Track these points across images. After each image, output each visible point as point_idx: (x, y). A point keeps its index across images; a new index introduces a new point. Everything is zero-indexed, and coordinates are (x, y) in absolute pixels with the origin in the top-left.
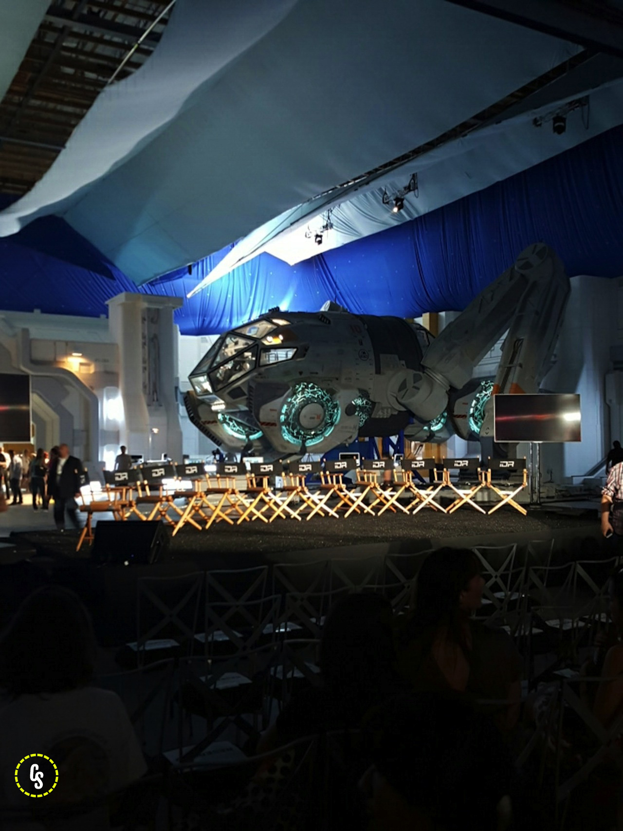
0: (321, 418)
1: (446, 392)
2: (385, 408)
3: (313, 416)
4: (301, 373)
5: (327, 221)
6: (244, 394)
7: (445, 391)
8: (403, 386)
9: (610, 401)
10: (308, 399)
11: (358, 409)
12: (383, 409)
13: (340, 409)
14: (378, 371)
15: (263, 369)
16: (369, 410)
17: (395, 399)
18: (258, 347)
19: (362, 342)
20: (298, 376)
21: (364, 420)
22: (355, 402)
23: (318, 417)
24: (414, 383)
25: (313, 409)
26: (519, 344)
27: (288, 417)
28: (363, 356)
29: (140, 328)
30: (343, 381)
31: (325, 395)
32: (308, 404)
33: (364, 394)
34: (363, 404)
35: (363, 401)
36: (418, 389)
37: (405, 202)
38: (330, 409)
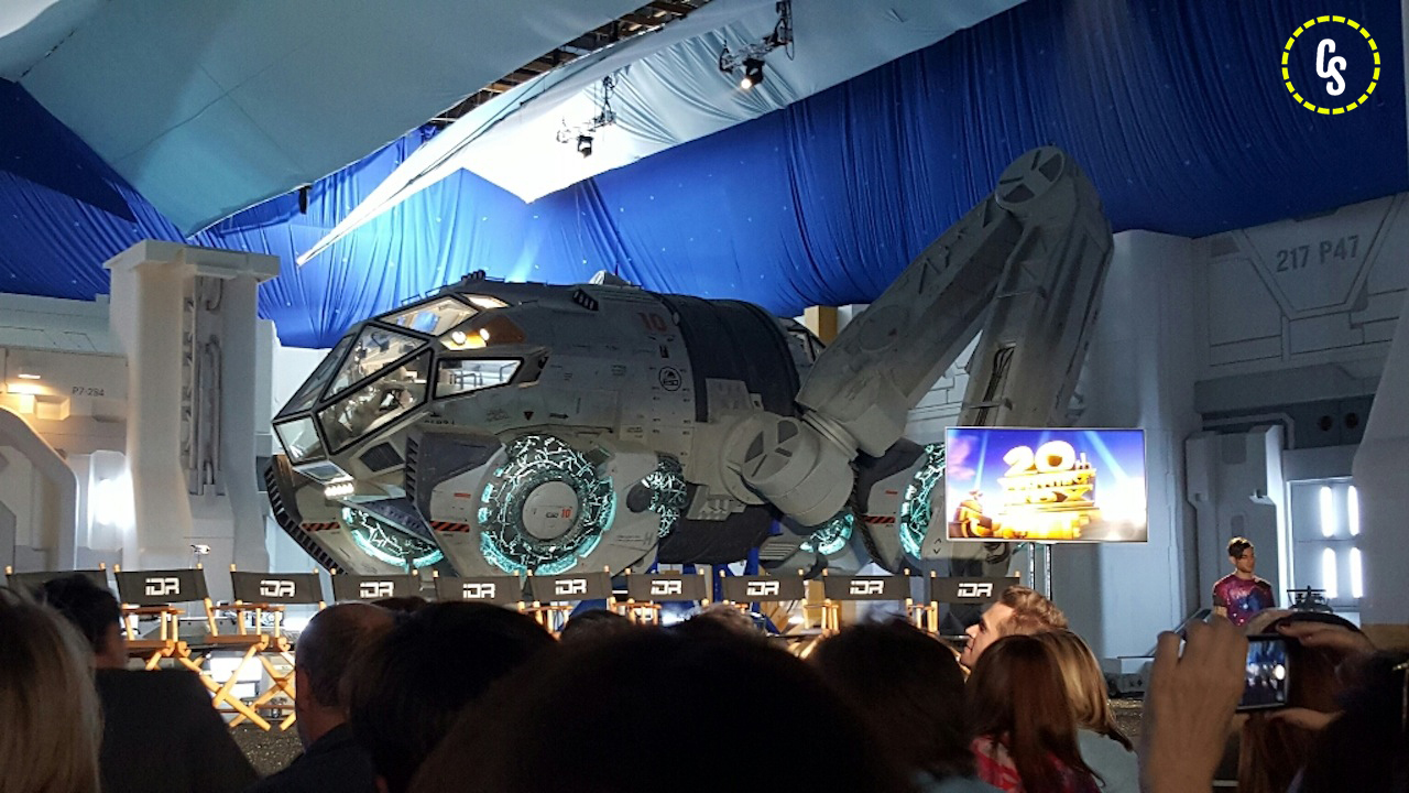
0: (572, 516)
1: (850, 463)
2: (718, 496)
3: (553, 511)
4: (528, 415)
5: (604, 108)
6: (399, 461)
7: (847, 461)
8: (756, 449)
9: (1197, 497)
10: (542, 472)
11: (656, 498)
12: (711, 499)
13: (614, 495)
14: (702, 416)
15: (442, 405)
16: (680, 500)
17: (738, 478)
18: (431, 356)
19: (666, 351)
20: (523, 422)
21: (669, 523)
22: (648, 481)
23: (566, 513)
24: (780, 442)
25: (555, 495)
26: (1005, 359)
27: (497, 511)
28: (670, 379)
29: (180, 322)
30: (623, 434)
31: (583, 465)
32: (543, 482)
33: (670, 464)
34: (667, 487)
35: (667, 479)
36: (788, 454)
37: (765, 68)
38: (592, 495)
